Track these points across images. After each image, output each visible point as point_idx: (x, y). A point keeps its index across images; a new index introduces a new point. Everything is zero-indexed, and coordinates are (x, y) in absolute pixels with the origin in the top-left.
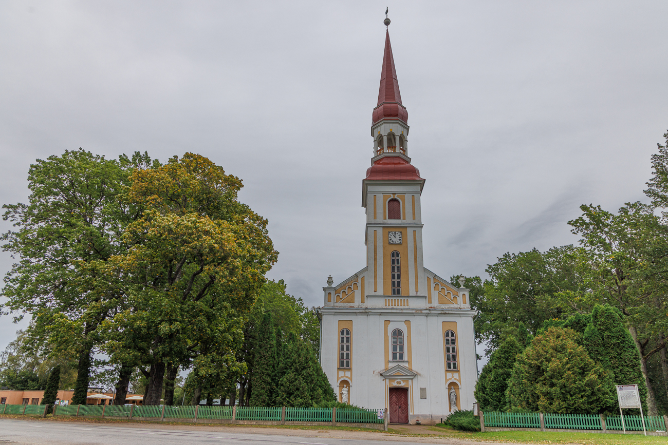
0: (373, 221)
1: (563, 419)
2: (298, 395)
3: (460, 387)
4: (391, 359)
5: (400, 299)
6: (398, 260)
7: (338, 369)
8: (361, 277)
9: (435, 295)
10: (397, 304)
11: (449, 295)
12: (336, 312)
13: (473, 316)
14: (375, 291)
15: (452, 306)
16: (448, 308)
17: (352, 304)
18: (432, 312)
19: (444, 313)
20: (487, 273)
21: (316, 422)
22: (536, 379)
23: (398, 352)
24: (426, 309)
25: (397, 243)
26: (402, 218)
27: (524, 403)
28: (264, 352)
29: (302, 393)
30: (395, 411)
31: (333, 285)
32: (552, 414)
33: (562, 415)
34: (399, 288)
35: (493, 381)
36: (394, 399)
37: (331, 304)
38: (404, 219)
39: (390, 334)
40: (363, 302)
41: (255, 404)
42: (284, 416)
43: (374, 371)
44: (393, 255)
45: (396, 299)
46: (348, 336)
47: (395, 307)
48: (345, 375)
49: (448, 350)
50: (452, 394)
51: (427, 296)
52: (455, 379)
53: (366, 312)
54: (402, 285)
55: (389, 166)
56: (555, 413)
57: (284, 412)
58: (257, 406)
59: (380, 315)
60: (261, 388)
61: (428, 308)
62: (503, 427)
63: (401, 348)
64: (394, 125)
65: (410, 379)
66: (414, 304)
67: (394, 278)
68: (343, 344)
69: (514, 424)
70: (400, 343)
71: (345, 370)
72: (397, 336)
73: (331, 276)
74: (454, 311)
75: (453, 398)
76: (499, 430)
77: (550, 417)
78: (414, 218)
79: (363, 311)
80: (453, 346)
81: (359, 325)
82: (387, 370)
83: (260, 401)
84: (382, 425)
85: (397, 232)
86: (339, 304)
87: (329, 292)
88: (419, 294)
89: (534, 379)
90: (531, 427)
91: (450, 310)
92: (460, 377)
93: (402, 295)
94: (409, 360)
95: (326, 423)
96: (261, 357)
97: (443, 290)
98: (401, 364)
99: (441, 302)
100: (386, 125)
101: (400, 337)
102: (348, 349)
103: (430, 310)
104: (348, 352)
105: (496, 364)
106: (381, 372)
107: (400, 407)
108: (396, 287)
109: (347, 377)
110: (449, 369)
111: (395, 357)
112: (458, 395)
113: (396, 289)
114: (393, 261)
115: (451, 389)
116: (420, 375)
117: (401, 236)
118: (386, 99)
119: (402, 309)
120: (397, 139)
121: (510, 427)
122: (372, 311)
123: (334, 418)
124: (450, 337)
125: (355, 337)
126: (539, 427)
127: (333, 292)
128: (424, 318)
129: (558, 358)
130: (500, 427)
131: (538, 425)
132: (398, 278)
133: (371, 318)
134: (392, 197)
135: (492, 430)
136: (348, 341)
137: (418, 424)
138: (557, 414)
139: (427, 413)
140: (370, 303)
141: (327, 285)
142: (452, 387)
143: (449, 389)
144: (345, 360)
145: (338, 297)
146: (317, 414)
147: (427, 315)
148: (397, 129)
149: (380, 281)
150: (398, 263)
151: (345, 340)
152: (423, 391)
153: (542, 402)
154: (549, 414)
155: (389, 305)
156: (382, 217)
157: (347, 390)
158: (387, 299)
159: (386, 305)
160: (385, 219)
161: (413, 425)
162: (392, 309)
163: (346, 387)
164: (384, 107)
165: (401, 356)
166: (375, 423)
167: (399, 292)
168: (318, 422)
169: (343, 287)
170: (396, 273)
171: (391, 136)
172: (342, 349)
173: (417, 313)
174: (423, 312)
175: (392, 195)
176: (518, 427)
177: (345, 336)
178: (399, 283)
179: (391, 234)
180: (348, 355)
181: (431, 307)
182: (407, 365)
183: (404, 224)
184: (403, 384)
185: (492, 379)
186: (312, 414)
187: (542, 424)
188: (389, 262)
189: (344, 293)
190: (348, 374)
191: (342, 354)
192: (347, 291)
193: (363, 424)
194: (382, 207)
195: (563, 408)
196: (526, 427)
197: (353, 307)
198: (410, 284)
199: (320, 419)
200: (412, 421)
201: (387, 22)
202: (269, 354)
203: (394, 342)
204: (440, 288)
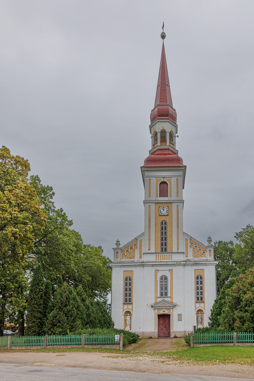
0: (148, 199)
1: (250, 336)
2: (59, 326)
3: (204, 312)
4: (159, 296)
5: (166, 255)
6: (165, 227)
7: (124, 304)
8: (139, 240)
9: (190, 251)
10: (164, 258)
11: (200, 251)
12: (122, 265)
13: (215, 265)
14: (149, 250)
15: (202, 258)
16: (199, 260)
17: (133, 260)
18: (188, 263)
19: (196, 264)
20: (235, 238)
21: (70, 346)
22: (236, 307)
23: (164, 291)
24: (184, 261)
25: (165, 214)
26: (169, 196)
27: (227, 325)
28: (34, 295)
29: (63, 325)
30: (162, 329)
31: (120, 247)
32: (243, 333)
33: (250, 333)
34: (165, 247)
35: (218, 308)
36: (161, 322)
37: (118, 260)
38: (171, 196)
39: (158, 279)
40: (141, 257)
41: (28, 334)
42: (46, 342)
43: (147, 304)
44: (162, 224)
45: (164, 255)
46: (130, 282)
47: (162, 260)
48: (128, 307)
49: (198, 288)
50: (199, 317)
51: (185, 252)
52: (201, 307)
53: (143, 265)
54: (168, 245)
55: (161, 156)
56: (246, 331)
57: (46, 339)
58: (29, 335)
59: (152, 266)
60: (32, 322)
61: (185, 260)
62: (206, 343)
63: (166, 289)
64: (166, 123)
65: (171, 308)
66: (176, 258)
67: (162, 240)
68: (126, 287)
69: (215, 341)
70: (165, 285)
71: (128, 305)
72: (164, 280)
73: (119, 240)
74: (202, 261)
75: (200, 320)
76: (204, 345)
77: (241, 335)
78: (177, 196)
79: (140, 264)
80: (201, 285)
81: (138, 274)
82: (156, 303)
83: (32, 331)
84: (118, 346)
85: (165, 207)
86: (124, 260)
87: (117, 251)
88: (179, 251)
89: (235, 307)
90: (227, 343)
91: (200, 262)
92: (204, 306)
93: (168, 252)
94: (171, 296)
95: (78, 346)
96: (32, 299)
97: (196, 248)
98: (166, 299)
99: (194, 256)
100: (159, 123)
101: (165, 281)
102: (130, 290)
103: (186, 262)
104: (130, 292)
105: (221, 297)
106: (152, 305)
107: (165, 327)
108: (164, 247)
109: (129, 309)
110: (198, 301)
111: (162, 294)
112: (203, 318)
113: (164, 248)
114: (162, 227)
115: (199, 314)
116: (178, 305)
117: (168, 209)
118: (160, 102)
119: (167, 262)
120: (168, 134)
121: (212, 343)
122: (147, 264)
123: (83, 342)
124: (199, 280)
125: (135, 282)
126: (232, 343)
127: (120, 251)
128: (182, 267)
129: (252, 291)
130: (204, 343)
131: (232, 341)
132: (166, 240)
133: (146, 268)
134: (162, 180)
135: (198, 346)
136: (130, 285)
137: (175, 337)
138: (246, 332)
139: (182, 330)
140: (146, 258)
141: (115, 247)
142: (199, 312)
143: (197, 313)
144: (128, 298)
145: (123, 255)
146: (71, 340)
147: (184, 265)
148: (167, 127)
149: (153, 242)
150: (165, 229)
151: (128, 284)
152: (180, 316)
153: (237, 324)
154: (241, 333)
155: (158, 259)
156: (155, 196)
157: (130, 317)
158: (157, 255)
159: (156, 259)
160: (157, 197)
161: (172, 338)
162: (161, 262)
163: (129, 316)
164: (158, 108)
165: (166, 294)
166: (113, 344)
167: (166, 250)
168: (72, 346)
169: (127, 248)
170: (164, 236)
171: (163, 132)
172: (126, 290)
173: (178, 264)
174: (182, 263)
175: (162, 179)
176: (217, 343)
177: (128, 282)
178: (166, 243)
179: (161, 208)
180: (130, 294)
181: (188, 260)
182: (169, 299)
183: (170, 201)
184: (166, 312)
185: (217, 307)
186: (67, 340)
187: (235, 340)
188: (159, 229)
189: (127, 252)
190: (130, 307)
191: (126, 294)
192: (129, 250)
193: (104, 345)
194: (155, 187)
195: (251, 328)
196: (223, 343)
197: (134, 261)
198: (173, 244)
199: (73, 343)
200: (172, 335)
201: (163, 37)
202: (38, 297)
203: (161, 285)
204: (194, 246)
